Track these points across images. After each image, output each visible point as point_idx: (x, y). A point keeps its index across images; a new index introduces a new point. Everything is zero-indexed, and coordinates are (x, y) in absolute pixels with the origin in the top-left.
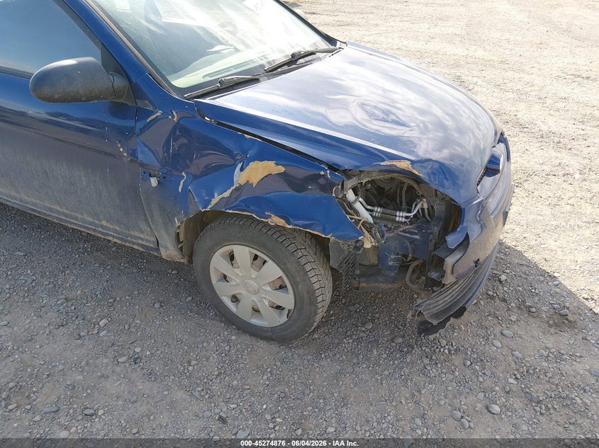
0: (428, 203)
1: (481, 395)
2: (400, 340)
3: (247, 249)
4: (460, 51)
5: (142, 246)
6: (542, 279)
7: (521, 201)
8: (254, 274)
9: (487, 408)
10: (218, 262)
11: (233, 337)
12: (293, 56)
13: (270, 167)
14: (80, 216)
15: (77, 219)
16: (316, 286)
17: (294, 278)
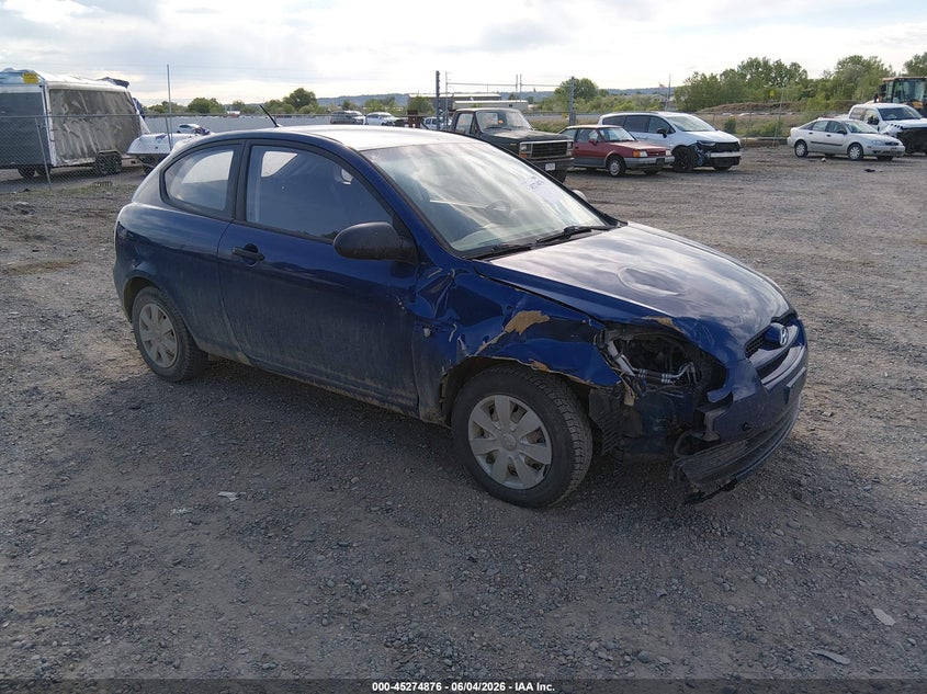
0: (697, 367)
1: (750, 570)
2: (668, 519)
3: (509, 398)
4: (805, 250)
5: (402, 406)
6: (850, 483)
7: (847, 411)
8: (513, 426)
9: (754, 579)
10: (478, 415)
11: (486, 502)
12: (566, 230)
13: (538, 316)
14: (343, 376)
15: (338, 379)
16: (575, 437)
17: (553, 426)
